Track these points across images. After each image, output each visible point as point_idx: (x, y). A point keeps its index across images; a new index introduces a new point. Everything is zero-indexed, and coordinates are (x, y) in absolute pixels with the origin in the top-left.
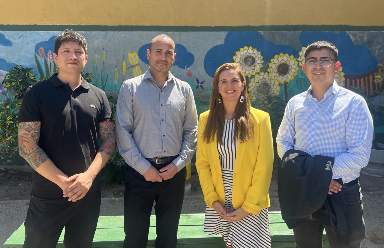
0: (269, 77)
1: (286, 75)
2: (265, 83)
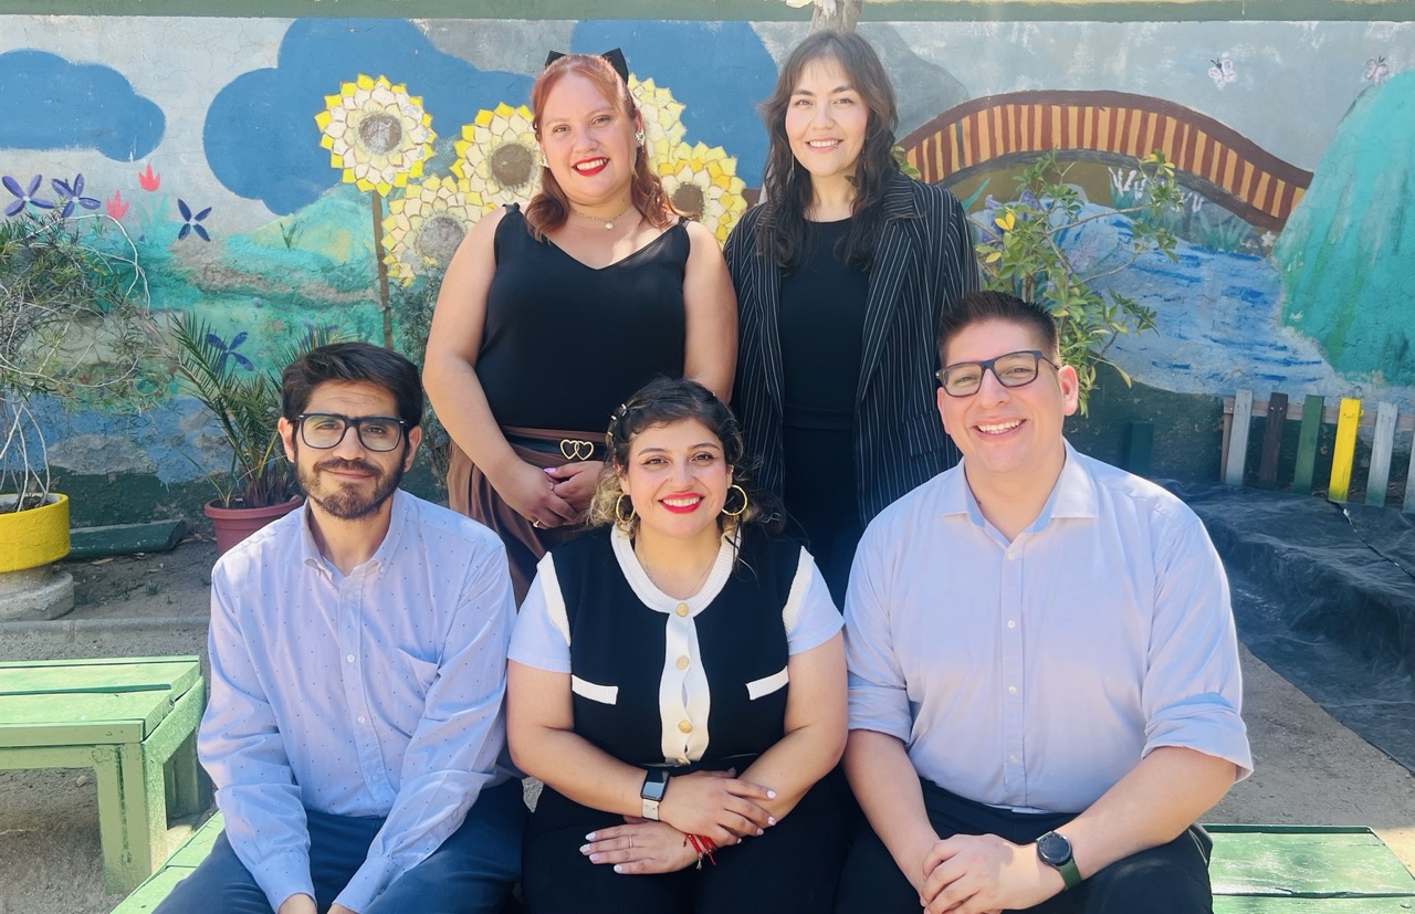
0: (460, 196)
1: (523, 186)
2: (444, 219)
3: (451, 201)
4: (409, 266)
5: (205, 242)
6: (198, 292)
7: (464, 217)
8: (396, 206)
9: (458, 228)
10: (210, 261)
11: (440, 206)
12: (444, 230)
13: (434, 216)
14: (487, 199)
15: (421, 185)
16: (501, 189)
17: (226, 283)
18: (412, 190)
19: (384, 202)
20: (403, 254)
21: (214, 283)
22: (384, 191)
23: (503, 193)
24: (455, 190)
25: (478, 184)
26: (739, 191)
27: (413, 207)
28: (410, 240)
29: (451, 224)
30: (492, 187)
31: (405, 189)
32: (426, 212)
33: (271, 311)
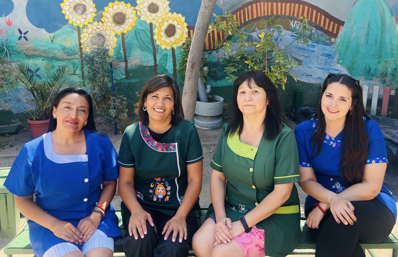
0: (104, 28)
1: (123, 25)
2: (99, 34)
3: (101, 29)
4: (89, 48)
5: (26, 41)
6: (25, 56)
7: (105, 34)
8: (85, 30)
9: (103, 37)
10: (28, 47)
11: (98, 30)
12: (99, 37)
13: (96, 33)
14: (112, 28)
15: (92, 24)
16: (116, 25)
17: (33, 53)
18: (89, 26)
19: (81, 29)
20: (87, 44)
21: (29, 53)
22: (81, 26)
23: (117, 26)
24: (102, 26)
25: (109, 24)
26: (186, 26)
27: (90, 31)
28: (89, 40)
29: (101, 35)
30: (113, 25)
31: (87, 25)
32: (94, 32)
33: (47, 62)
